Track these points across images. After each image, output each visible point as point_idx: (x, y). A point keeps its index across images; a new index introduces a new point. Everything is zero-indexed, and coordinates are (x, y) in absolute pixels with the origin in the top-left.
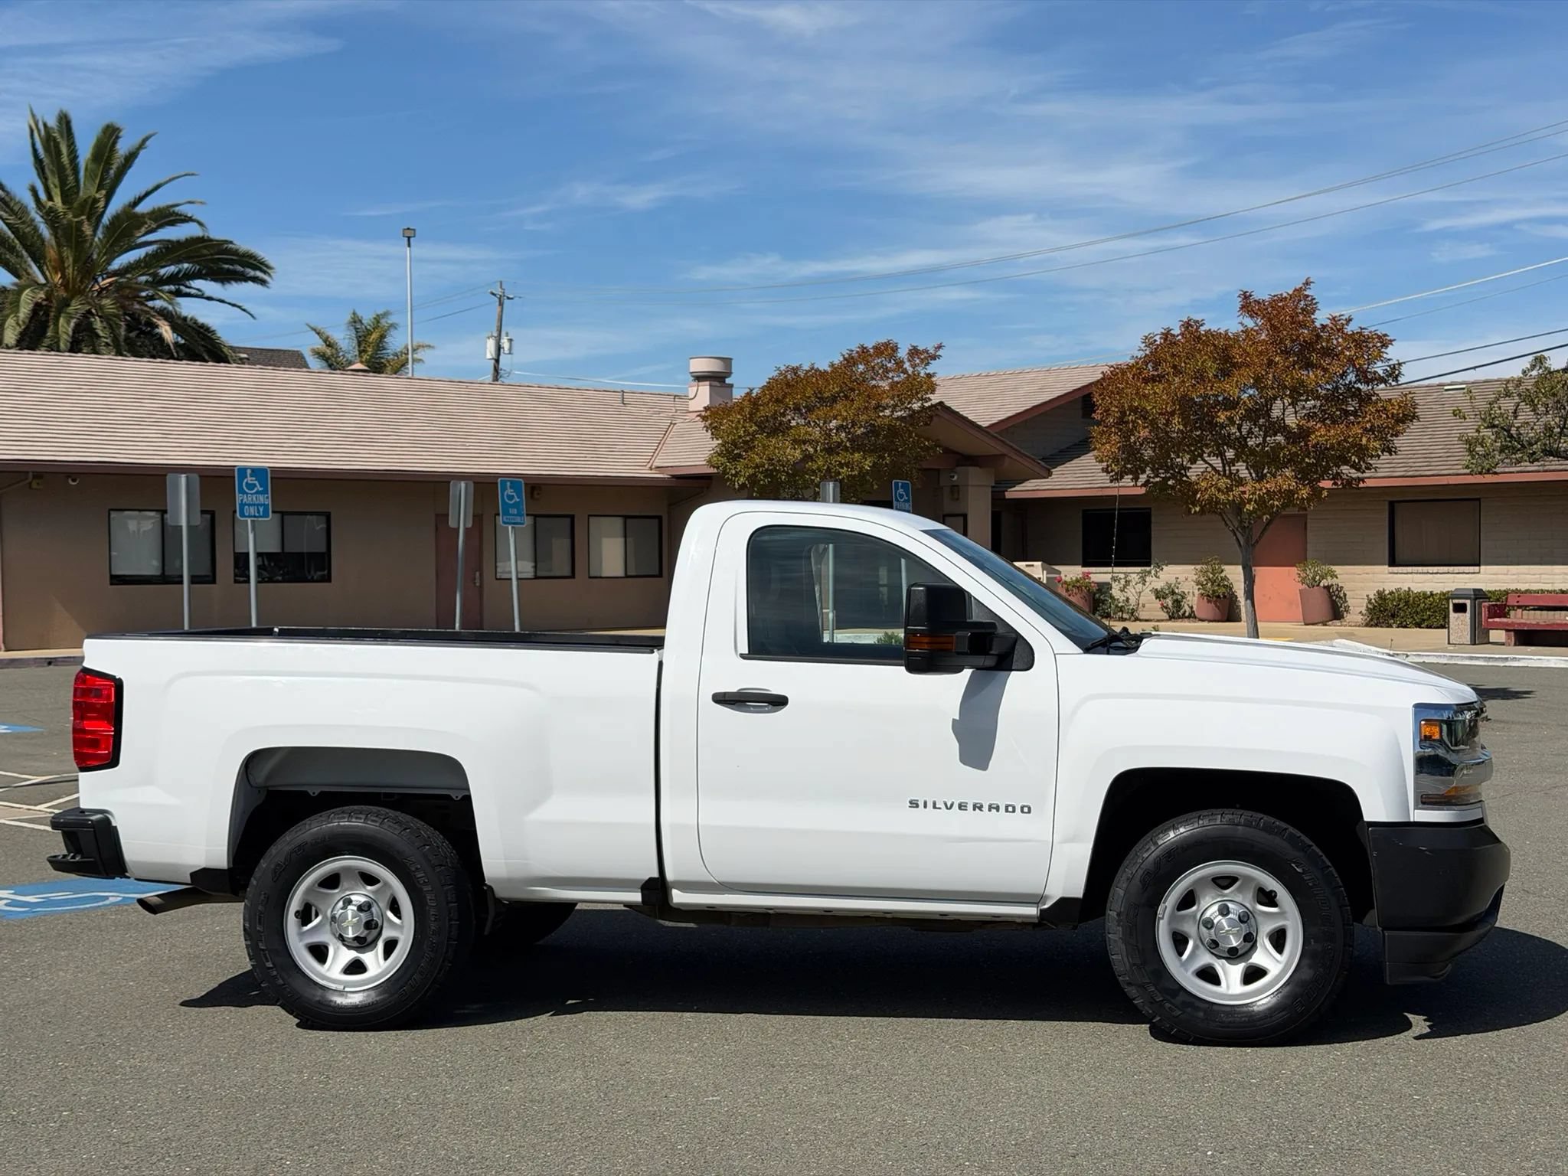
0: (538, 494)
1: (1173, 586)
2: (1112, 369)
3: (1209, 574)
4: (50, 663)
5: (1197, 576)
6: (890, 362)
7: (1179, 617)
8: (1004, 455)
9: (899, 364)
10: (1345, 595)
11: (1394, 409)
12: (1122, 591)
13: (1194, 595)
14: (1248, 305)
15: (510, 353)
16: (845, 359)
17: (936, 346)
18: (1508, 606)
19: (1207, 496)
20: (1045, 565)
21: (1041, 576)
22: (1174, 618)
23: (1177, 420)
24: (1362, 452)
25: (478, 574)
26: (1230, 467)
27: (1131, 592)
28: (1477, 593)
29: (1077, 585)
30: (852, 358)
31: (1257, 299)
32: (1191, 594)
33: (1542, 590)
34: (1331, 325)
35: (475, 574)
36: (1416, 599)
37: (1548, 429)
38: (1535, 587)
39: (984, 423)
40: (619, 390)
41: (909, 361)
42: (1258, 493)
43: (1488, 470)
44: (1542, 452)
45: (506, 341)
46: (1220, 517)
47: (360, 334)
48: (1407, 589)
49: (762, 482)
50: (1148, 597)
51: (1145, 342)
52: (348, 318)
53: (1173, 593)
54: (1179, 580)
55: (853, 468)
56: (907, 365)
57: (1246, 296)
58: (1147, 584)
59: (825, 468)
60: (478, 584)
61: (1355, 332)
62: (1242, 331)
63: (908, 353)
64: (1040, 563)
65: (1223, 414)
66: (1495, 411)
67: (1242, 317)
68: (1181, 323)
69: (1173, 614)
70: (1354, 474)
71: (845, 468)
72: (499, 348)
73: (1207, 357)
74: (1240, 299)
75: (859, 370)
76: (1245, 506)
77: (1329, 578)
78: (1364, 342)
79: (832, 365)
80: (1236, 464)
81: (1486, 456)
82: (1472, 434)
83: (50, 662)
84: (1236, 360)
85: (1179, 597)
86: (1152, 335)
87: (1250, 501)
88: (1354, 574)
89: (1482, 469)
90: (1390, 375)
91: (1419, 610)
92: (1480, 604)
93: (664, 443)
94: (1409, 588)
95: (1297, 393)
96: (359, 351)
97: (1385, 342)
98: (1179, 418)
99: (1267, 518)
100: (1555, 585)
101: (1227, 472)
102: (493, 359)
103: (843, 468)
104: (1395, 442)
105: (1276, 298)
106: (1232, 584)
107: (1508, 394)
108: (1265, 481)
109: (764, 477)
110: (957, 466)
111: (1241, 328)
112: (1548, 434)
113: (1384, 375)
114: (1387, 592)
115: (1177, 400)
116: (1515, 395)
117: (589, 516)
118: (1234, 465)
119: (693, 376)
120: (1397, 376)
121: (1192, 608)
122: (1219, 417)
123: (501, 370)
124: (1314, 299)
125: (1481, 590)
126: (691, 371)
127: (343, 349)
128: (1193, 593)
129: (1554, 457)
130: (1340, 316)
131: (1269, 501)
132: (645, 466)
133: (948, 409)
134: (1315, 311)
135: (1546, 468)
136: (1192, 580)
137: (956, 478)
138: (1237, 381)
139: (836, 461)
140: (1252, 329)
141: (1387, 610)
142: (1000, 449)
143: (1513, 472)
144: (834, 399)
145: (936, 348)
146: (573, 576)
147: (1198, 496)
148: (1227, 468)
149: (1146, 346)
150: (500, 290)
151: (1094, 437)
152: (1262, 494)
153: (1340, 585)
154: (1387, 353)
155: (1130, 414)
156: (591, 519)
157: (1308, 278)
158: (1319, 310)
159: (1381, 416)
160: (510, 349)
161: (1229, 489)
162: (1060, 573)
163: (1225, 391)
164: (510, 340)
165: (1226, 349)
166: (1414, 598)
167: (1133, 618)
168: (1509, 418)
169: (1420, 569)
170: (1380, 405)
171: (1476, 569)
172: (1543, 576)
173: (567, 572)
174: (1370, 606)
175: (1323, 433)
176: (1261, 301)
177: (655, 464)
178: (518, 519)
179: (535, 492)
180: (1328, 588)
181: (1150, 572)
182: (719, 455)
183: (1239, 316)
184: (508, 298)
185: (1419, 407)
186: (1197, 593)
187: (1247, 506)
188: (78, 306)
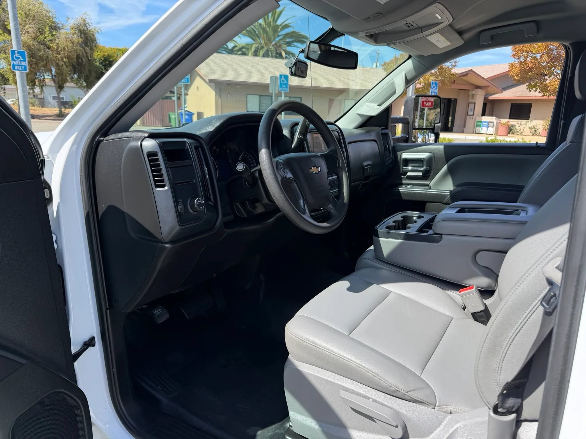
1: (535, 126)
7: (535, 135)
8: (488, 86)
12: (519, 127)
13: (541, 129)
20: (497, 118)
21: (494, 121)
22: (534, 135)
27: (522, 127)
29: (505, 124)
32: (540, 129)
39: (486, 77)
50: (527, 129)
53: (535, 128)
54: (537, 125)
58: (527, 125)
64: (495, 117)
110: (475, 89)
121: (540, 133)
133: (474, 72)
137: (474, 92)
142: (488, 84)
162: (501, 121)
167: (521, 134)
181: (528, 122)
188: (265, 48)
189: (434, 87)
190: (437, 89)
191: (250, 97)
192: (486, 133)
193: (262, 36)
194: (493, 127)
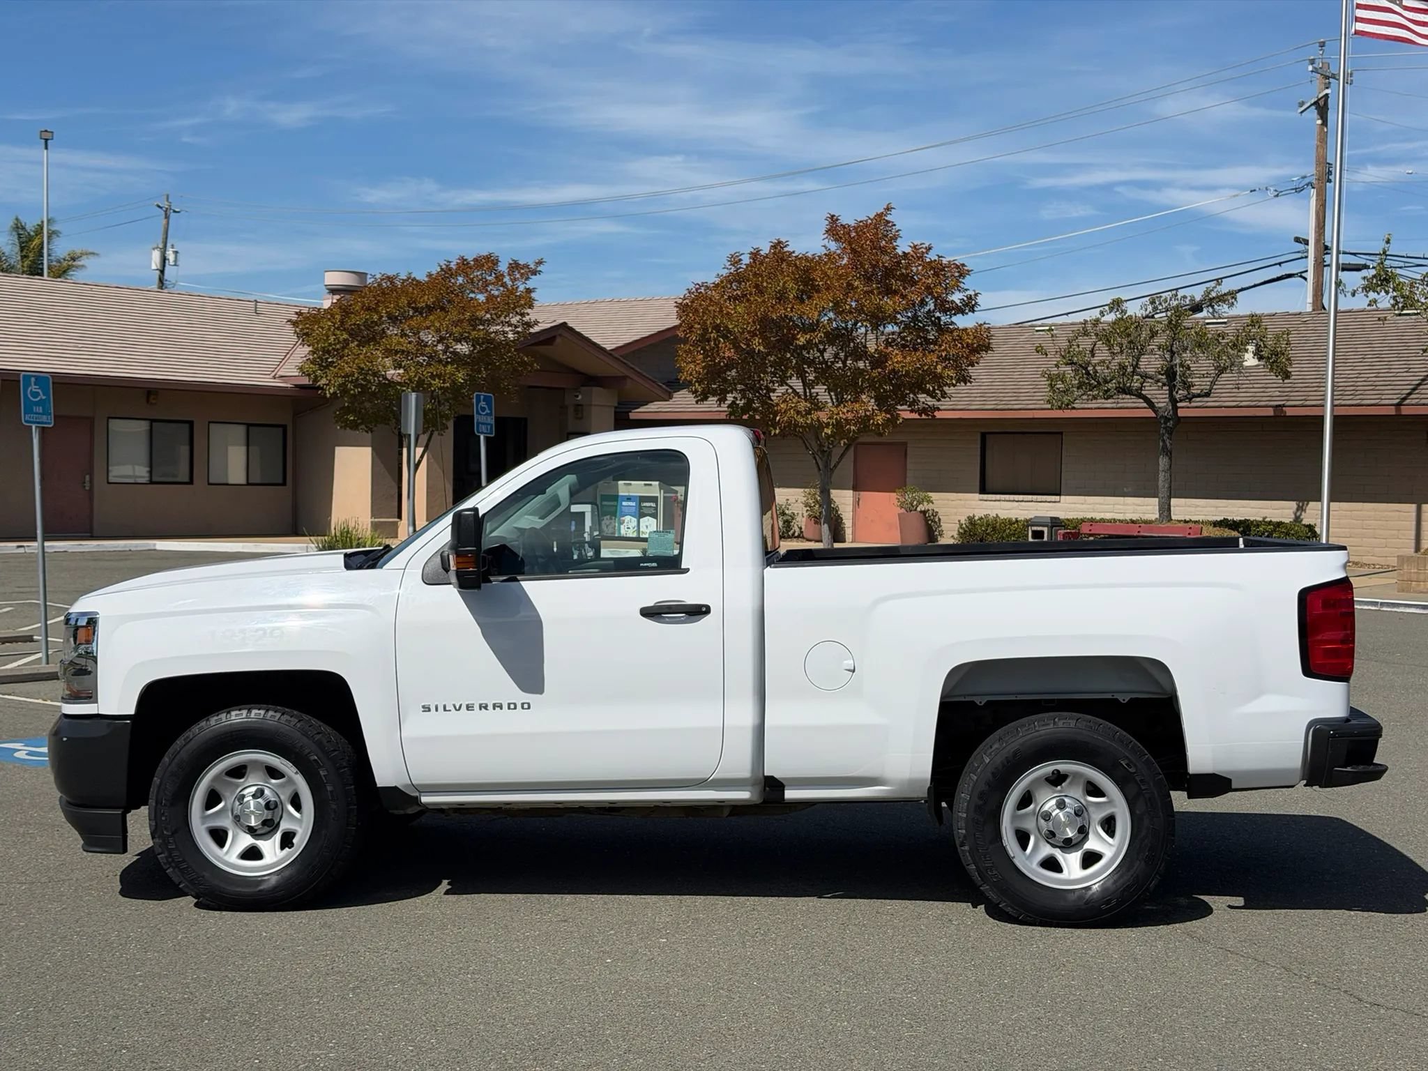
0: (154, 399)
1: (783, 507)
2: (697, 286)
3: (817, 496)
5: (805, 499)
6: (491, 275)
7: (789, 537)
8: (625, 378)
9: (499, 277)
10: (939, 520)
11: (969, 339)
13: (803, 517)
14: (835, 229)
15: (175, 265)
16: (442, 269)
17: (537, 261)
18: (1081, 534)
19: (786, 418)
20: (664, 485)
21: (658, 495)
22: (784, 537)
23: (757, 340)
24: (938, 379)
25: (87, 477)
26: (810, 390)
28: (1054, 521)
30: (450, 269)
31: (844, 223)
32: (800, 515)
33: (1114, 519)
34: (912, 252)
35: (85, 478)
36: (1003, 525)
37: (1122, 367)
38: (1108, 516)
39: (609, 347)
40: (252, 300)
41: (509, 275)
42: (835, 417)
43: (1068, 405)
44: (1116, 389)
45: (171, 252)
46: (800, 441)
47: (21, 240)
48: (995, 516)
49: (352, 392)
51: (731, 261)
52: (11, 223)
53: (783, 514)
54: (789, 502)
55: (444, 380)
56: (507, 279)
57: (833, 219)
59: (416, 379)
60: (87, 488)
61: (933, 259)
62: (825, 254)
63: (508, 268)
64: (657, 483)
65: (802, 336)
66: (1074, 349)
67: (827, 240)
68: (772, 244)
69: (783, 534)
70: (931, 402)
71: (437, 380)
72: (164, 260)
73: (789, 278)
74: (827, 222)
75: (458, 282)
76: (823, 430)
77: (925, 503)
78: (941, 271)
79: (430, 275)
80: (816, 387)
81: (1065, 392)
82: (1055, 371)
84: (817, 283)
85: (790, 518)
86: (737, 254)
87: (828, 425)
88: (948, 500)
89: (1062, 403)
90: (967, 305)
91: (1004, 535)
92: (1057, 531)
93: (292, 354)
94: (997, 515)
95: (877, 319)
96: (21, 256)
97: (962, 271)
98: (759, 339)
99: (844, 442)
100: (1127, 515)
101: (808, 394)
102: (157, 270)
103: (435, 380)
104: (970, 371)
105: (861, 224)
106: (837, 506)
107: (1086, 333)
108: (842, 405)
109: (354, 386)
110: (582, 386)
111: (825, 251)
112: (1121, 373)
113: (961, 304)
114: (976, 518)
115: (758, 320)
116: (1093, 334)
117: (210, 422)
118: (813, 388)
119: (328, 289)
120: (973, 306)
121: (801, 528)
122: (798, 339)
123: (166, 280)
124: (895, 225)
125: (1058, 518)
126: (326, 284)
127: (6, 254)
128: (803, 514)
129: (1126, 394)
130: (921, 244)
131: (846, 426)
132: (269, 375)
133: (571, 329)
134: (897, 238)
135: (1120, 405)
136: (802, 502)
137: (580, 397)
138: (816, 304)
139: (428, 372)
140: (835, 253)
141: (976, 534)
142: (623, 371)
143: (1091, 409)
144: (430, 309)
145: (537, 263)
146: (191, 482)
147: (778, 418)
148: (808, 391)
149: (731, 264)
150: (166, 203)
151: (679, 356)
152: (838, 418)
153: (936, 510)
154: (964, 283)
155: (712, 332)
156: (211, 425)
157: (890, 203)
158: (901, 237)
159: (957, 345)
160: (176, 261)
161: (809, 412)
162: (676, 492)
163: (804, 313)
164: (176, 253)
165: (807, 271)
166: (1000, 525)
168: (1087, 355)
169: (1007, 497)
170: (955, 334)
171: (1057, 498)
172: (1116, 506)
173: (187, 479)
174: (961, 531)
175: (899, 359)
176: (847, 226)
177: (280, 373)
178: (44, 418)
179: (152, 397)
180: (924, 512)
182: (311, 363)
183: (824, 239)
184: (175, 211)
185: (993, 338)
186: (806, 514)
187: (826, 430)
189: (483, 409)
190: (490, 414)
192: (635, 535)
194: (655, 516)
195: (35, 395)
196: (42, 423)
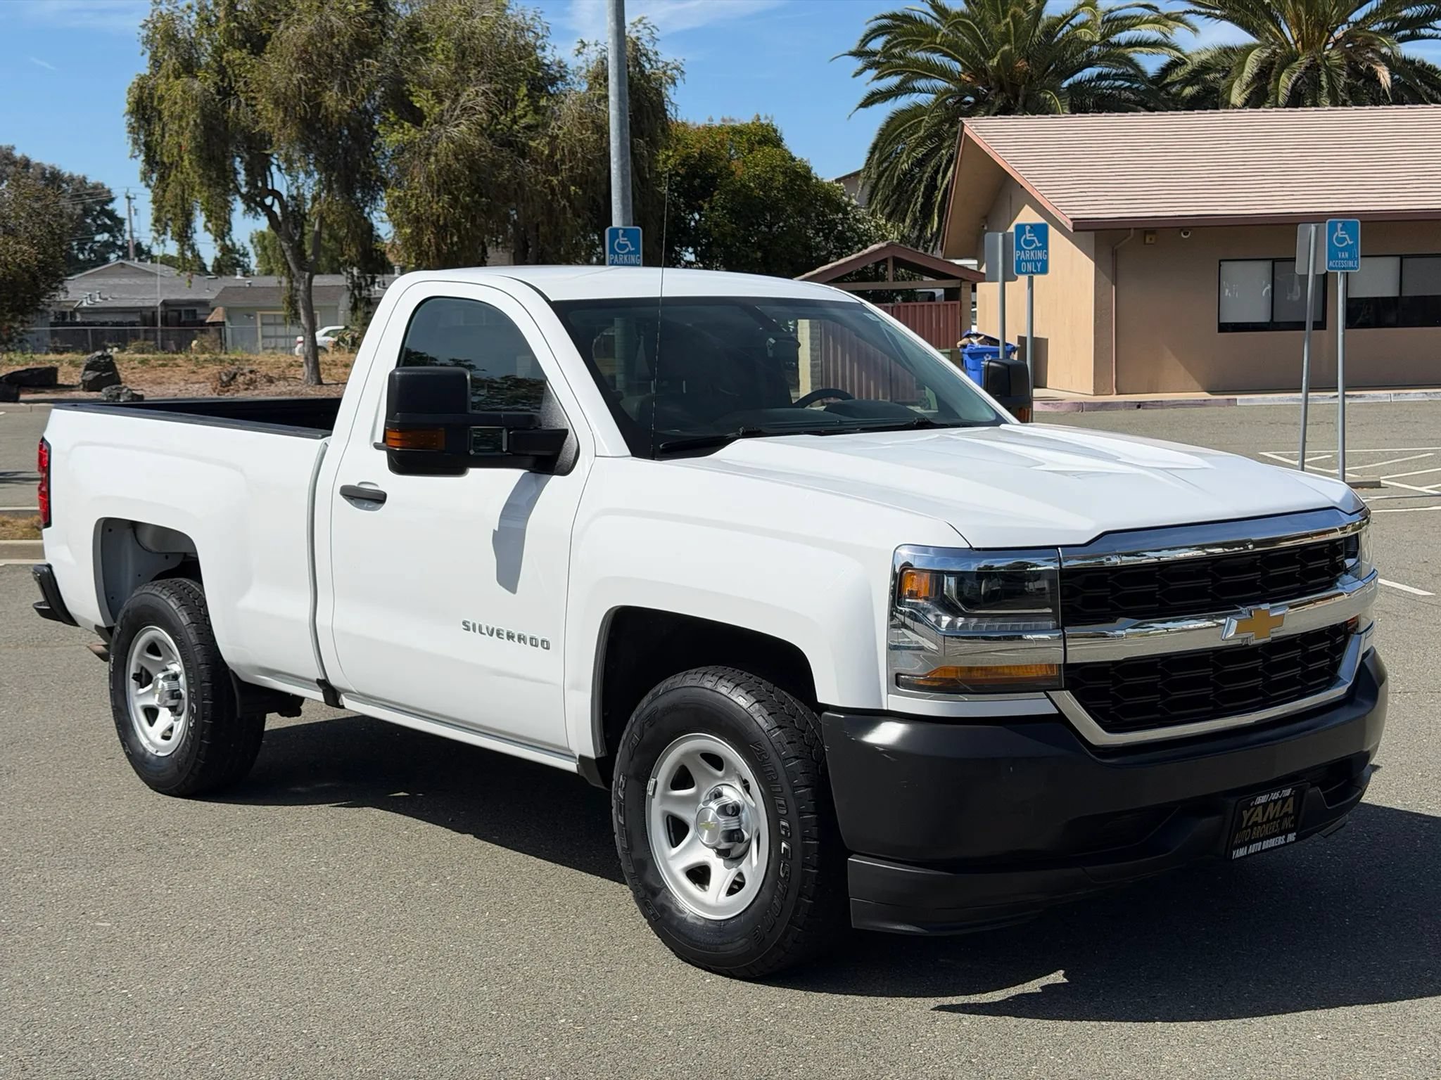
4: (1139, 407)
83: (1139, 405)
188: (1304, 60)
191: (1232, 271)
193: (1290, 14)
195: (1342, 240)
196: (1348, 268)
